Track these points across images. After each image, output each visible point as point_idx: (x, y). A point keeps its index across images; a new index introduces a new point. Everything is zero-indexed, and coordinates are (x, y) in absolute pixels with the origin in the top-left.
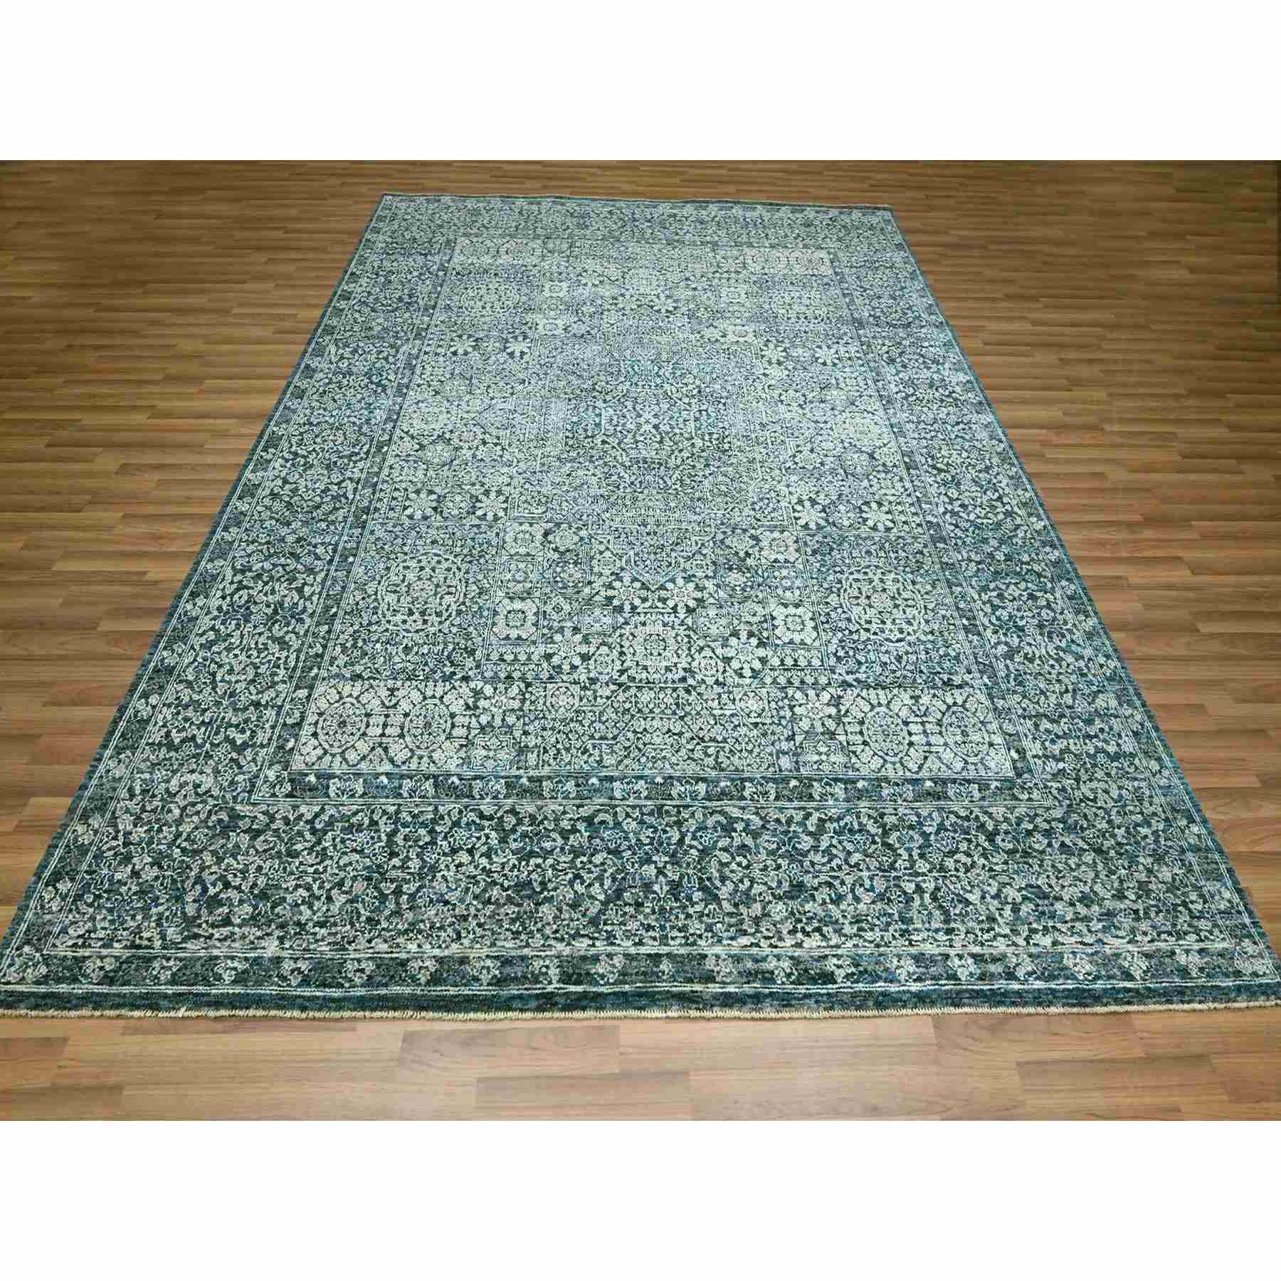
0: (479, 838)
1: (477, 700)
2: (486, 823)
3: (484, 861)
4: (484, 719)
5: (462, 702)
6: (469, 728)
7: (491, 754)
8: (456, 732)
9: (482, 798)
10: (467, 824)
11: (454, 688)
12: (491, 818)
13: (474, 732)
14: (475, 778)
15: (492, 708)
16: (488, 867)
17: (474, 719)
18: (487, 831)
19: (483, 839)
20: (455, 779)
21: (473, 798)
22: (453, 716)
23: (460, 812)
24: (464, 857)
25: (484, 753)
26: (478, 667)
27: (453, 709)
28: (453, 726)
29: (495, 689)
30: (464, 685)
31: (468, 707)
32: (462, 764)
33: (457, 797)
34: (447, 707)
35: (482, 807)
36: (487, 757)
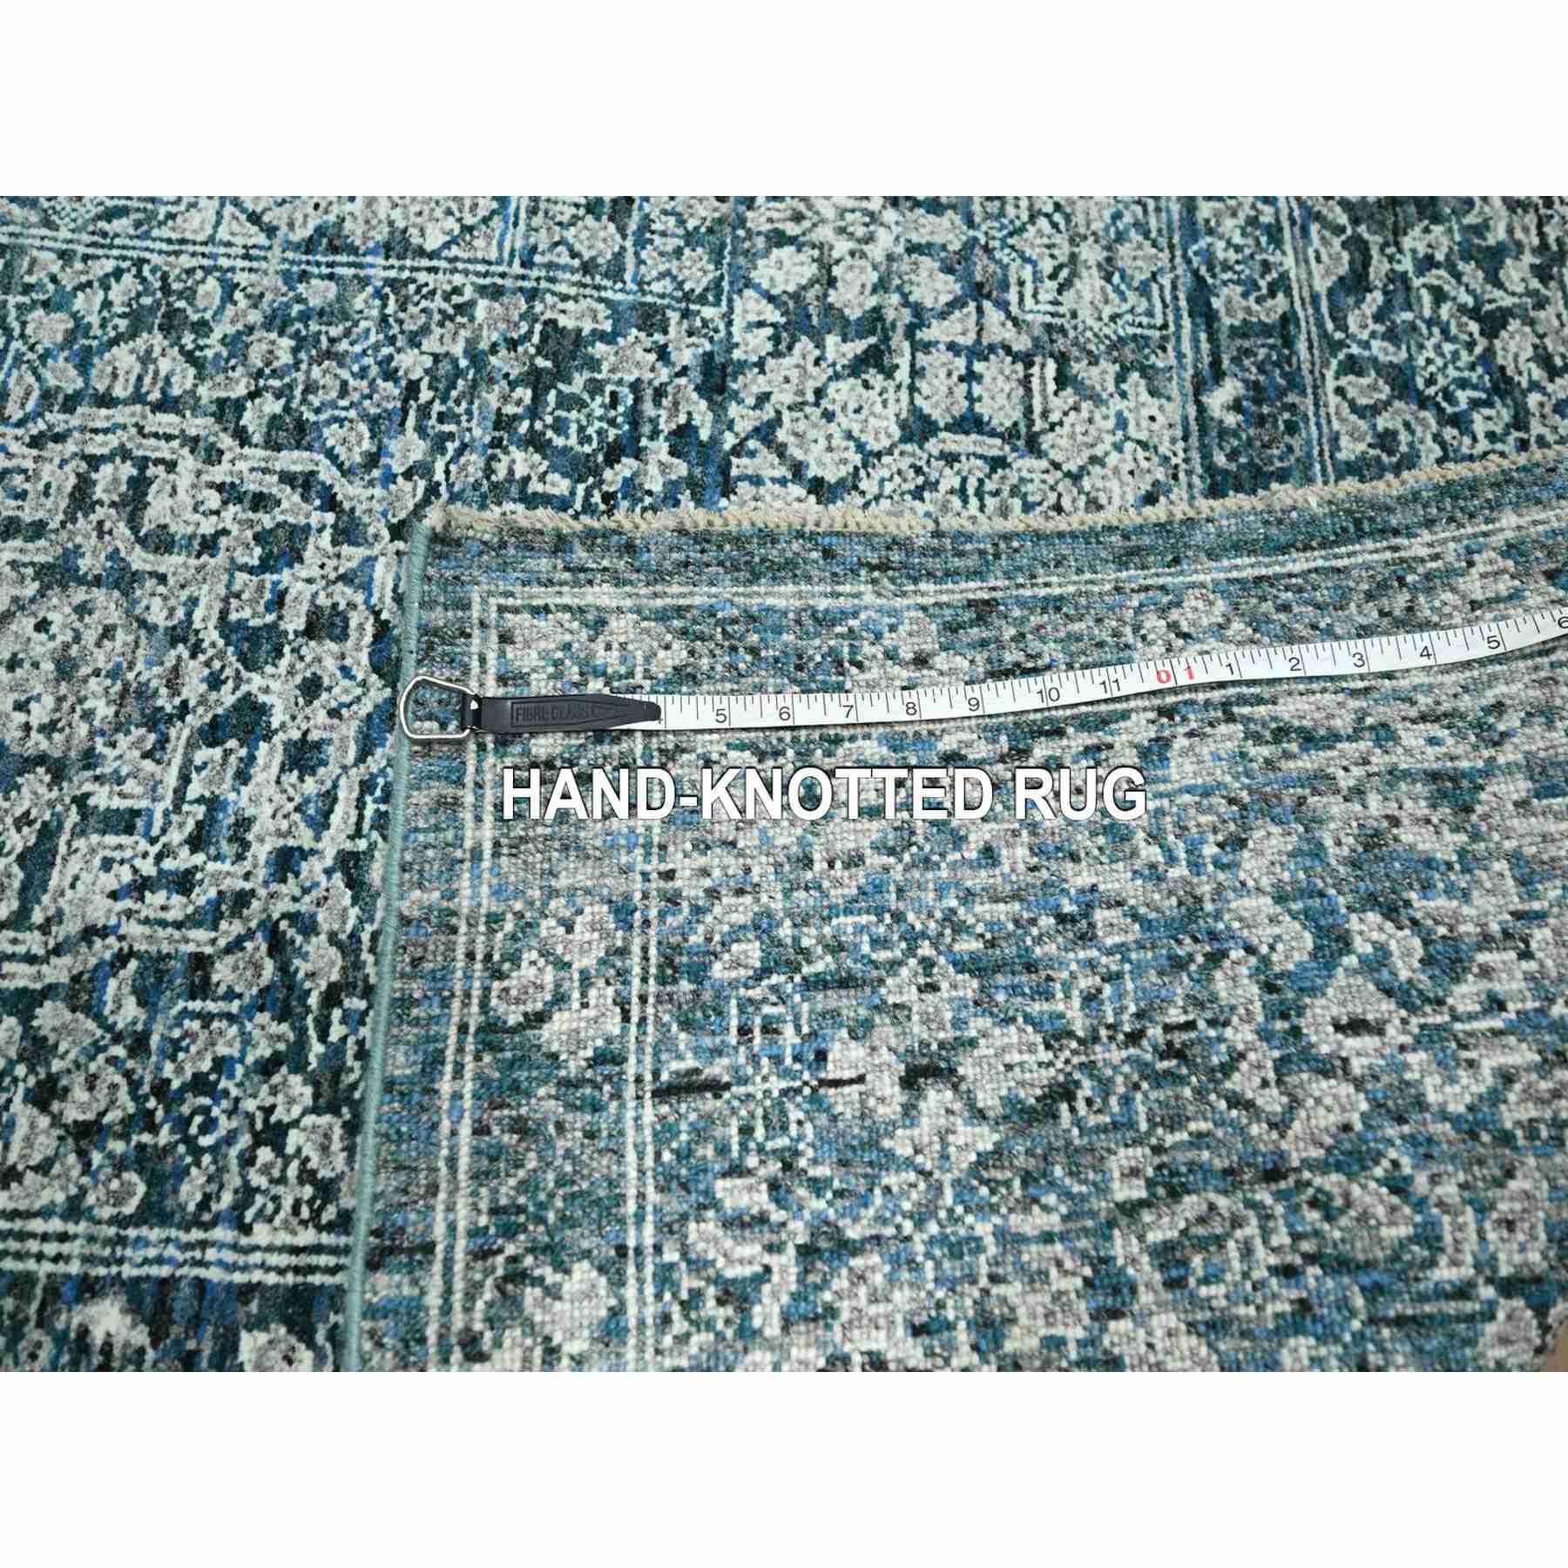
0: (1439, 295)
1: (835, 319)
2: (1379, 268)
3: (1516, 273)
4: (933, 287)
5: (844, 392)
6: (979, 352)
7: (1091, 253)
8: (999, 405)
9: (1281, 285)
10: (1392, 336)
11: (766, 433)
12: (1358, 247)
13: (997, 327)
14: (1205, 315)
15: (877, 252)
16: (1528, 259)
17: (935, 331)
18: (1406, 265)
19: (1437, 277)
20: (1218, 400)
21: (1288, 319)
22: (918, 428)
23: (1352, 366)
24: (1515, 347)
25: (1089, 284)
26: (650, 319)
27: (883, 427)
28: (970, 423)
29: (778, 239)
30: (750, 385)
31: (874, 360)
32: (1146, 372)
33: (1294, 382)
34: (870, 457)
35: (1322, 285)
36: (1108, 269)
